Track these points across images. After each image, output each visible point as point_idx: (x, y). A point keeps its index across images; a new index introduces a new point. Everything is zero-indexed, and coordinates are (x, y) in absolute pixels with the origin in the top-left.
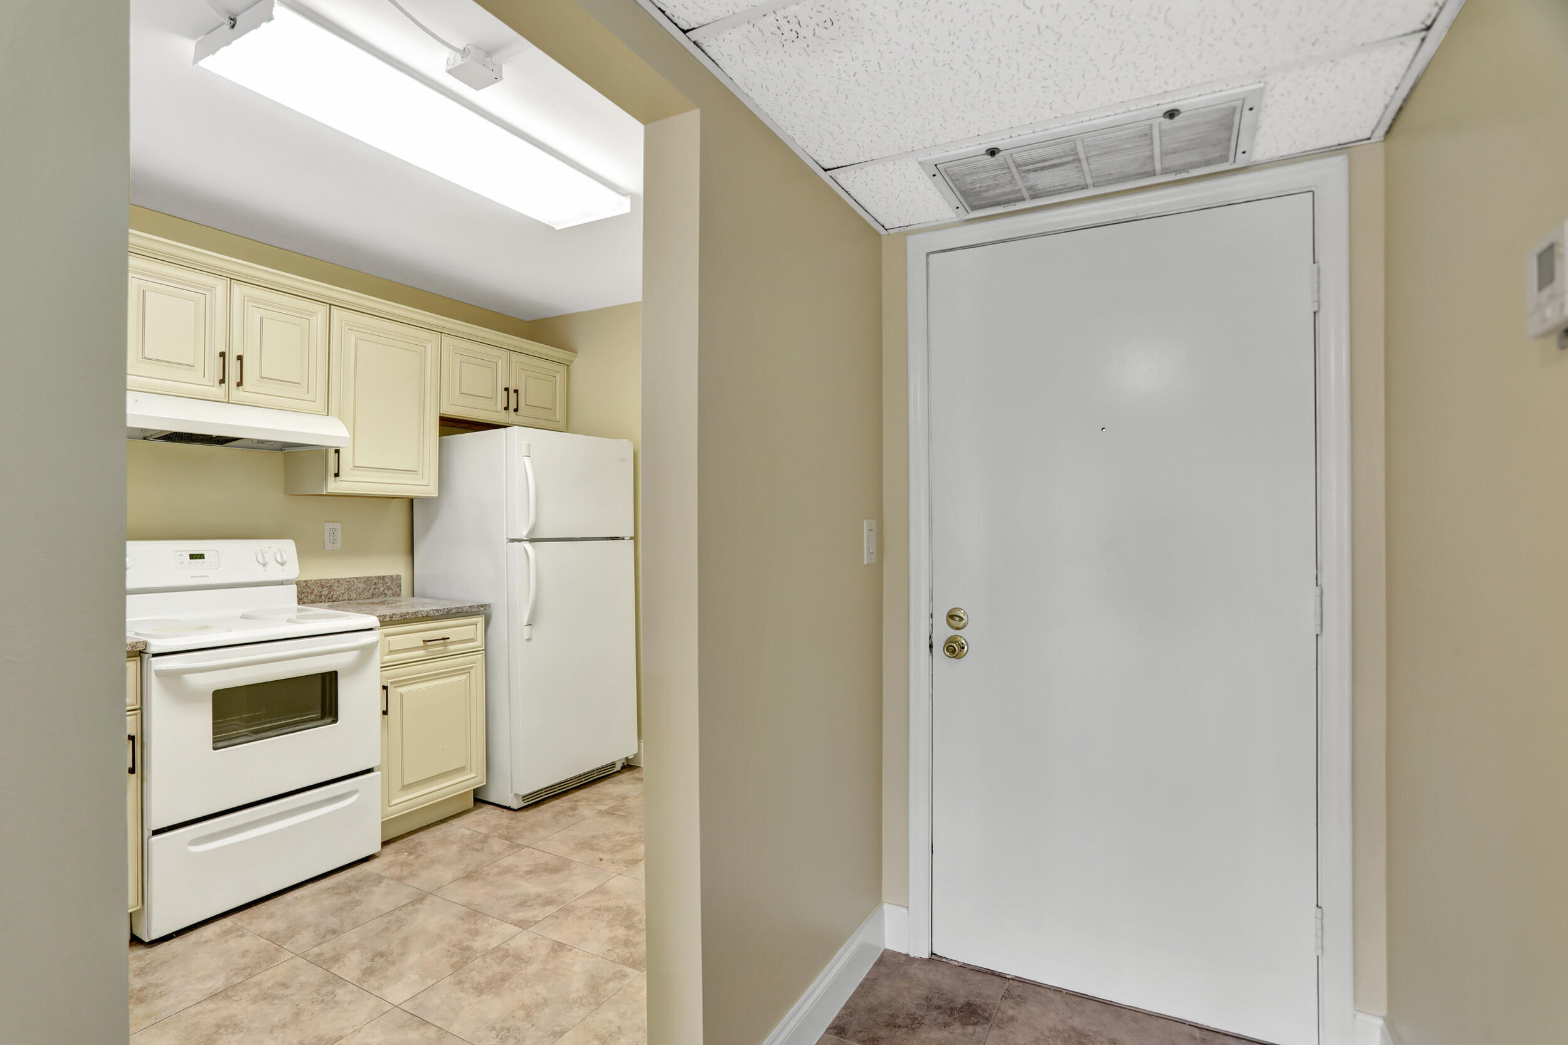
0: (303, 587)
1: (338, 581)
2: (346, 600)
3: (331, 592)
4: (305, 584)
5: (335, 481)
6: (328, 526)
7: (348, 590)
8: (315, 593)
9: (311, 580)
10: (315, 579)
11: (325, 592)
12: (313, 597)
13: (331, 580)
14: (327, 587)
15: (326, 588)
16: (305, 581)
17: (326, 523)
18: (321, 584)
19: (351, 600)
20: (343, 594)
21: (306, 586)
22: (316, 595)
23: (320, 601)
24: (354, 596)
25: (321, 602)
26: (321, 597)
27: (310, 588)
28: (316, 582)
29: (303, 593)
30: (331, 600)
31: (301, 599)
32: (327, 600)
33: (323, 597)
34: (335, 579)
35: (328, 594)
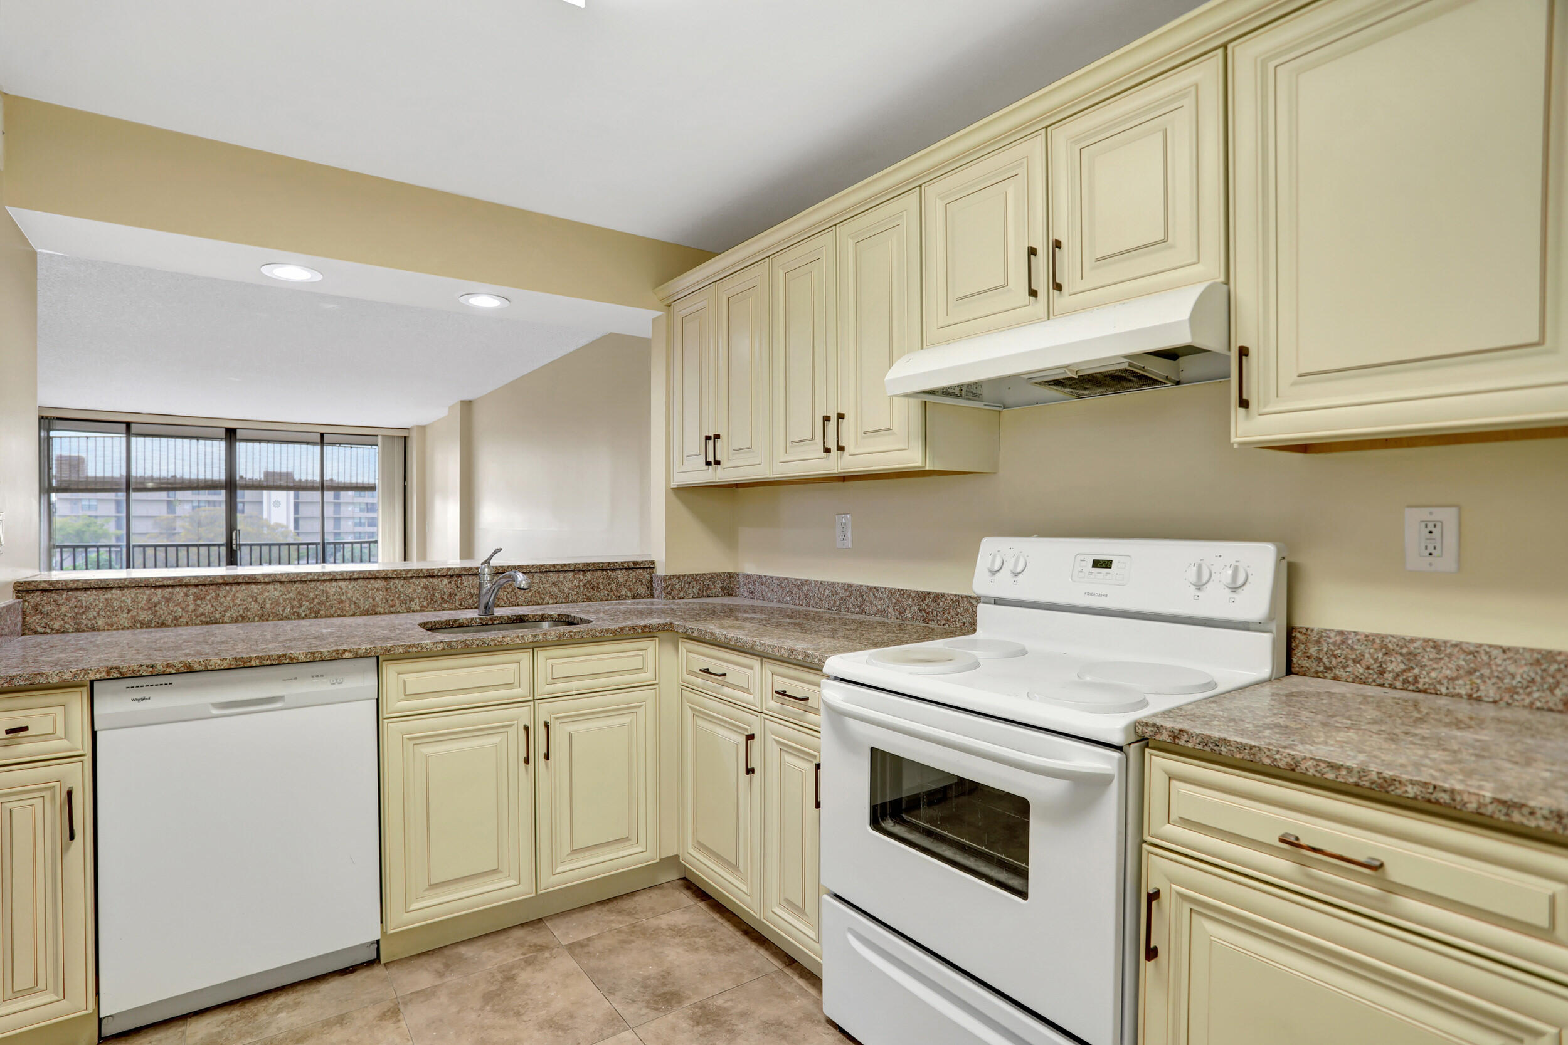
0: (1334, 644)
1: (1436, 645)
2: (1459, 695)
3: (1413, 668)
4: (1339, 638)
5: (1248, 416)
6: (1414, 518)
7: (1470, 672)
8: (1364, 663)
9: (1356, 633)
10: (1367, 631)
11: (1395, 665)
12: (1361, 670)
13: (1412, 641)
14: (1401, 654)
15: (1400, 658)
16: (1341, 633)
17: (1407, 510)
18: (1384, 645)
19: (1479, 700)
20: (1452, 679)
21: (1343, 642)
22: (1368, 668)
23: (1379, 681)
24: (1489, 691)
25: (1382, 685)
26: (1382, 673)
27: (1352, 649)
28: (1369, 639)
29: (1335, 656)
30: (1411, 687)
31: (1330, 669)
32: (1398, 684)
33: (1389, 676)
34: (1427, 641)
35: (1404, 671)
